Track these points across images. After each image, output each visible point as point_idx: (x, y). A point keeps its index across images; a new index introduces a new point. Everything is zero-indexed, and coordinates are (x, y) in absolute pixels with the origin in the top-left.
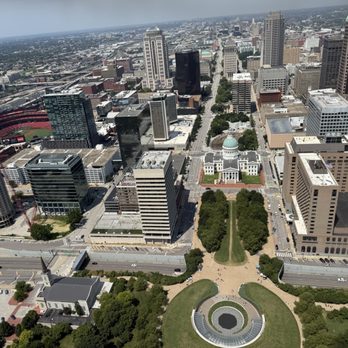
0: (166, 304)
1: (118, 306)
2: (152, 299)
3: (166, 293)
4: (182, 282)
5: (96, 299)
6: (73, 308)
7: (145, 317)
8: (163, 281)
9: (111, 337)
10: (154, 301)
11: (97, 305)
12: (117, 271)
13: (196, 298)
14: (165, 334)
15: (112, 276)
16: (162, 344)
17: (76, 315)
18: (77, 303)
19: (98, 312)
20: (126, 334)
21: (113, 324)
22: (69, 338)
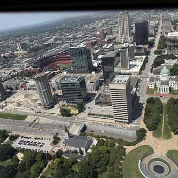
0: (125, 155)
1: (100, 153)
2: (118, 152)
3: (125, 149)
4: (134, 145)
5: (89, 148)
6: (78, 151)
7: (114, 160)
8: (123, 143)
9: (96, 168)
10: (118, 153)
11: (90, 151)
12: (100, 135)
13: (141, 154)
14: (124, 171)
15: (97, 137)
16: (122, 176)
17: (80, 154)
18: (80, 149)
19: (90, 155)
20: (103, 167)
21: (97, 162)
22: (76, 165)
